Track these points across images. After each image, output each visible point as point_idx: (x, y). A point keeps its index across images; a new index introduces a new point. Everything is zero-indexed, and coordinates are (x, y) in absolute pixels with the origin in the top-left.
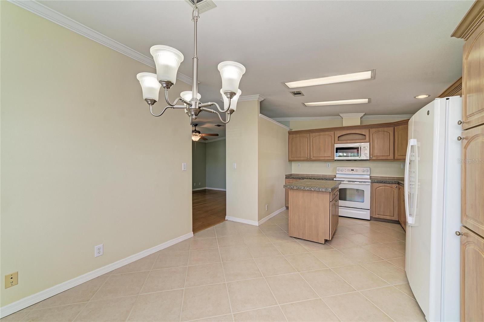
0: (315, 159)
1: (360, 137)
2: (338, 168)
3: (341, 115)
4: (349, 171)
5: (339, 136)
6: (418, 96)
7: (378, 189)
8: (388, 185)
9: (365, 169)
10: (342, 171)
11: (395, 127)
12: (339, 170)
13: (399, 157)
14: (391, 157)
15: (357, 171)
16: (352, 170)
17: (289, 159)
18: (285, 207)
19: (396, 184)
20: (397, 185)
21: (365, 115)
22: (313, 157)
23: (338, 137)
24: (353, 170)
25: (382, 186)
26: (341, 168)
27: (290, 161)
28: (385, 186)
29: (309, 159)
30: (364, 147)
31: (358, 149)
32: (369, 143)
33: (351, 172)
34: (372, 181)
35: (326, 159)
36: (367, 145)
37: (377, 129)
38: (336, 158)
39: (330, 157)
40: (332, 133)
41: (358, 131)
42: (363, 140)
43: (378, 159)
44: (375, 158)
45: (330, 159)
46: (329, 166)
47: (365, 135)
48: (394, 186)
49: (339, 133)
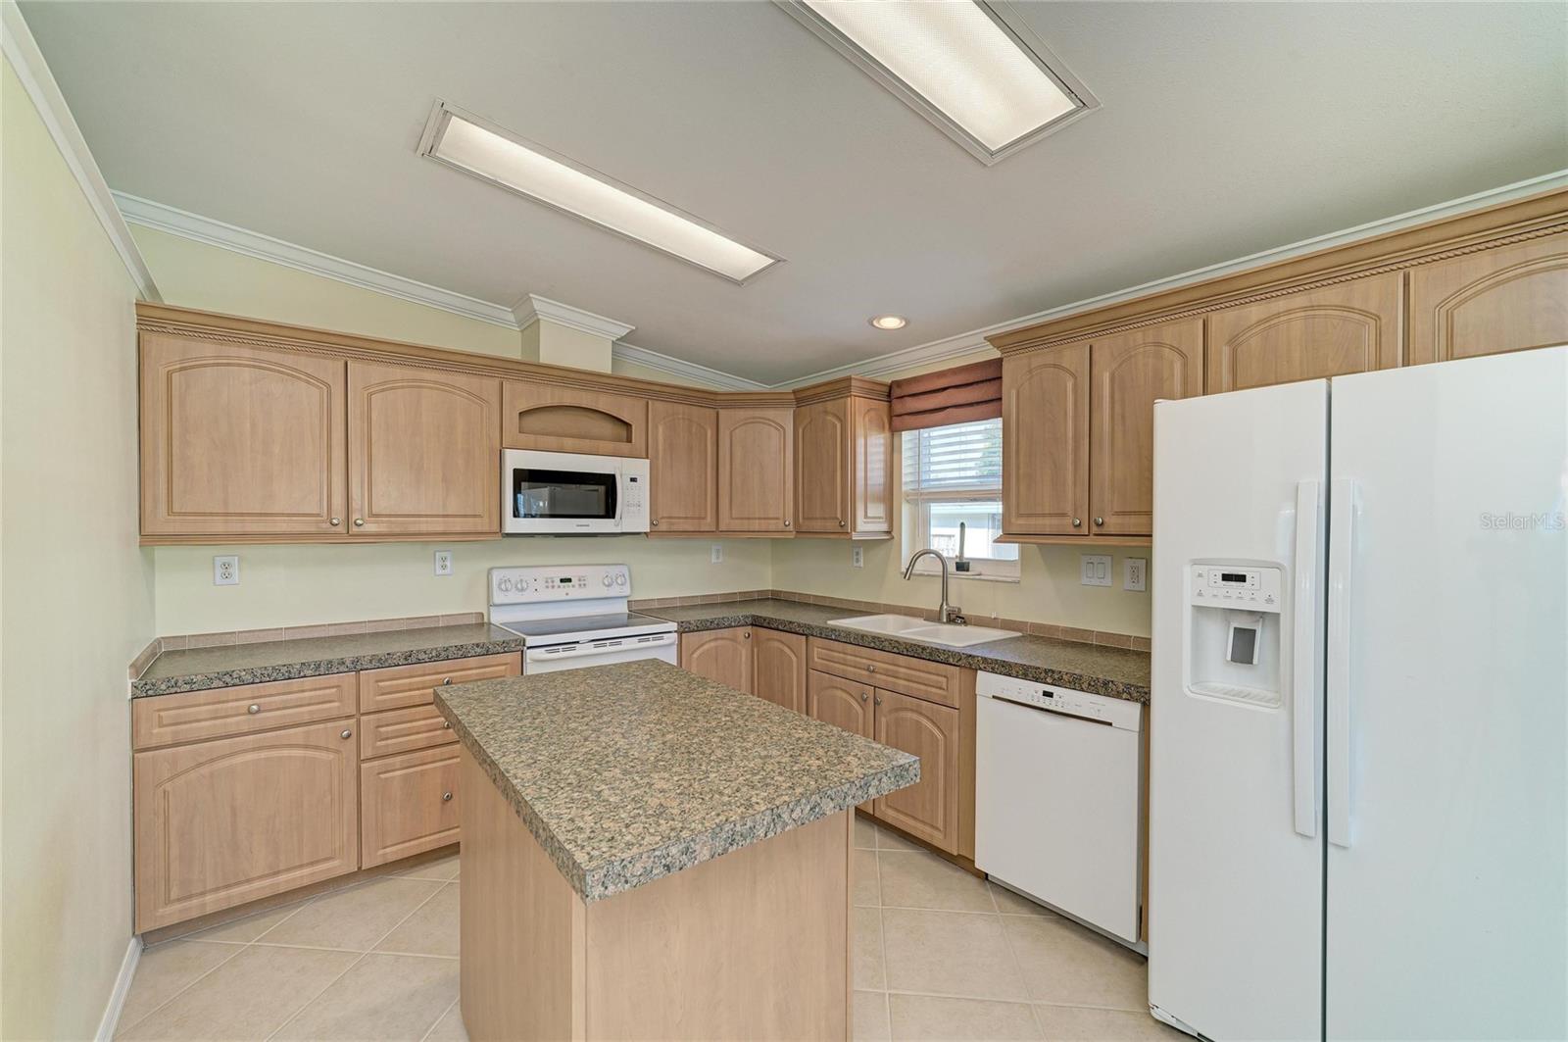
0: (383, 528)
1: (607, 428)
2: (496, 576)
3: (539, 304)
4: (550, 584)
5: (524, 407)
6: (880, 317)
7: (695, 656)
8: (725, 632)
9: (614, 571)
10: (522, 590)
11: (722, 412)
12: (509, 585)
13: (736, 525)
14: (708, 524)
15: (582, 582)
16: (562, 581)
17: (148, 529)
18: (133, 941)
19: (747, 625)
20: (749, 630)
21: (628, 337)
22: (372, 515)
23: (520, 413)
24: (569, 580)
25: (710, 641)
26: (514, 575)
27: (149, 539)
28: (716, 639)
29: (341, 529)
30: (633, 480)
31: (608, 482)
32: (648, 461)
33: (561, 592)
34: (680, 624)
35: (458, 529)
36: (641, 468)
37: (670, 405)
38: (512, 525)
39: (479, 516)
40: (490, 386)
41: (604, 403)
42: (624, 447)
43: (675, 528)
44: (663, 527)
45: (479, 529)
46: (448, 563)
47: (628, 425)
48: (741, 632)
49: (523, 395)
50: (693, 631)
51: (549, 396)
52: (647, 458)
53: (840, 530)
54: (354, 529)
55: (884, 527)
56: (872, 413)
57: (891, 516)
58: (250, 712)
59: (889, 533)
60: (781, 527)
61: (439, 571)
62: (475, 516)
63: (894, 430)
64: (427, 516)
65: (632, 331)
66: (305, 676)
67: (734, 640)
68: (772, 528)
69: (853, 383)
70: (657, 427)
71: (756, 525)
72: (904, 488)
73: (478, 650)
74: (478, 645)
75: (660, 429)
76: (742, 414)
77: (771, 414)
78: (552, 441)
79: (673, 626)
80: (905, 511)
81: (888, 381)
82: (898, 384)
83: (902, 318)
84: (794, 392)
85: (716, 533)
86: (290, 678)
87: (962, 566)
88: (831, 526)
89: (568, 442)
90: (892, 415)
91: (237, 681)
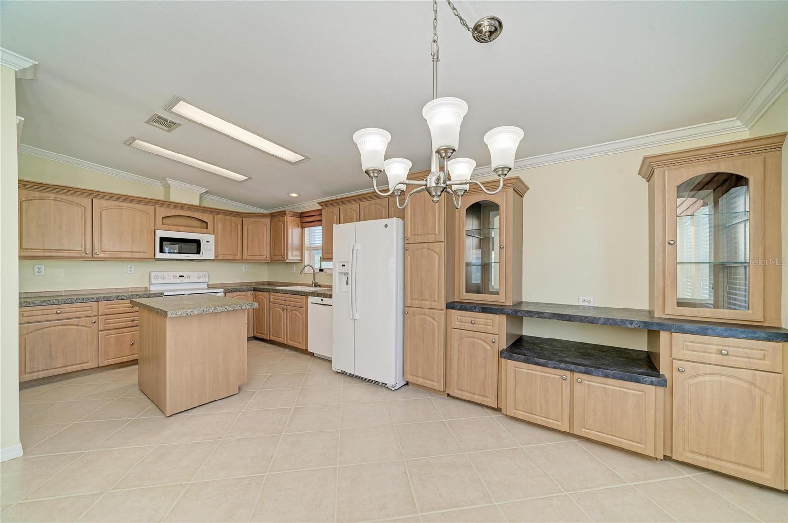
0: (107, 256)
1: (198, 224)
2: (153, 274)
3: (170, 181)
4: (175, 277)
5: (164, 216)
6: (291, 193)
8: (243, 293)
9: (201, 273)
10: (163, 279)
11: (244, 219)
12: (158, 277)
13: (250, 258)
14: (239, 257)
15: (189, 277)
16: (180, 276)
19: (251, 290)
20: (252, 292)
21: (206, 193)
22: (102, 251)
23: (162, 218)
24: (183, 276)
25: (237, 296)
26: (160, 274)
28: (239, 295)
29: (90, 256)
30: (208, 241)
31: (198, 242)
32: (214, 235)
33: (180, 280)
34: (225, 290)
35: (137, 257)
36: (211, 238)
37: (223, 217)
38: (159, 256)
39: (146, 253)
40: (150, 208)
41: (197, 215)
42: (205, 230)
43: (225, 258)
44: (221, 257)
45: (146, 257)
46: (133, 269)
47: (207, 223)
48: (249, 293)
49: (163, 212)
50: (230, 292)
51: (174, 212)
52: (214, 234)
53: (283, 259)
54: (95, 256)
55: (300, 258)
56: (294, 222)
57: (302, 255)
58: (57, 313)
59: (301, 260)
60: (266, 258)
61: (129, 272)
62: (144, 252)
63: (303, 228)
64: (124, 252)
65: (207, 191)
66: (78, 302)
67: (246, 296)
68: (263, 259)
69: (286, 212)
70: (218, 224)
71: (256, 258)
72: (306, 246)
73: (145, 296)
74: (145, 294)
75: (219, 224)
76: (251, 220)
77: (262, 220)
78: (175, 228)
79: (222, 290)
80: (307, 254)
81: (300, 212)
82: (302, 213)
83: (298, 194)
84: (270, 213)
85: (242, 260)
86: (72, 303)
87: (321, 270)
88: (280, 258)
89: (182, 228)
90: (302, 223)
91: (52, 303)
